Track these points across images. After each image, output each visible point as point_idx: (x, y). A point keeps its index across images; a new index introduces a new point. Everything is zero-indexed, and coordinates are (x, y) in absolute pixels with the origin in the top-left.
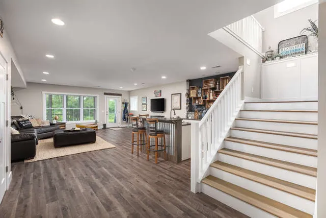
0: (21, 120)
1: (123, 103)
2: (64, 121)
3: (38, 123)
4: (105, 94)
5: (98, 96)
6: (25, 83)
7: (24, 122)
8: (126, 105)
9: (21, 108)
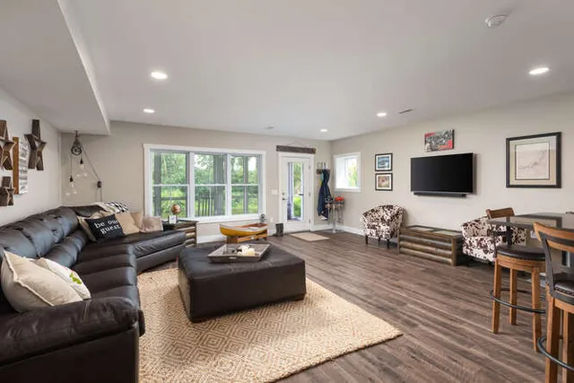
0: (96, 216)
1: (319, 172)
2: (192, 218)
3: (136, 224)
4: (280, 148)
5: (264, 153)
6: (107, 124)
7: (102, 224)
8: (326, 175)
9: (99, 185)
